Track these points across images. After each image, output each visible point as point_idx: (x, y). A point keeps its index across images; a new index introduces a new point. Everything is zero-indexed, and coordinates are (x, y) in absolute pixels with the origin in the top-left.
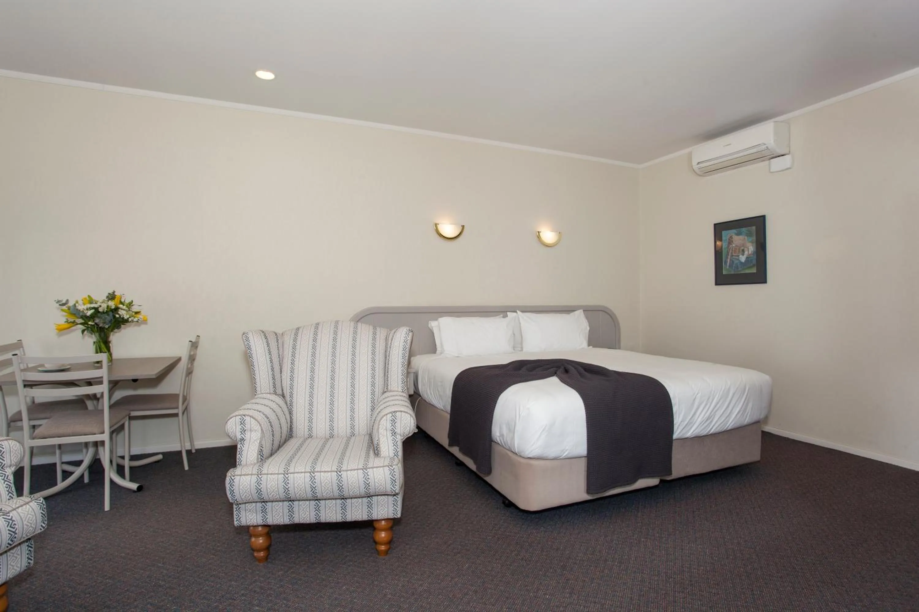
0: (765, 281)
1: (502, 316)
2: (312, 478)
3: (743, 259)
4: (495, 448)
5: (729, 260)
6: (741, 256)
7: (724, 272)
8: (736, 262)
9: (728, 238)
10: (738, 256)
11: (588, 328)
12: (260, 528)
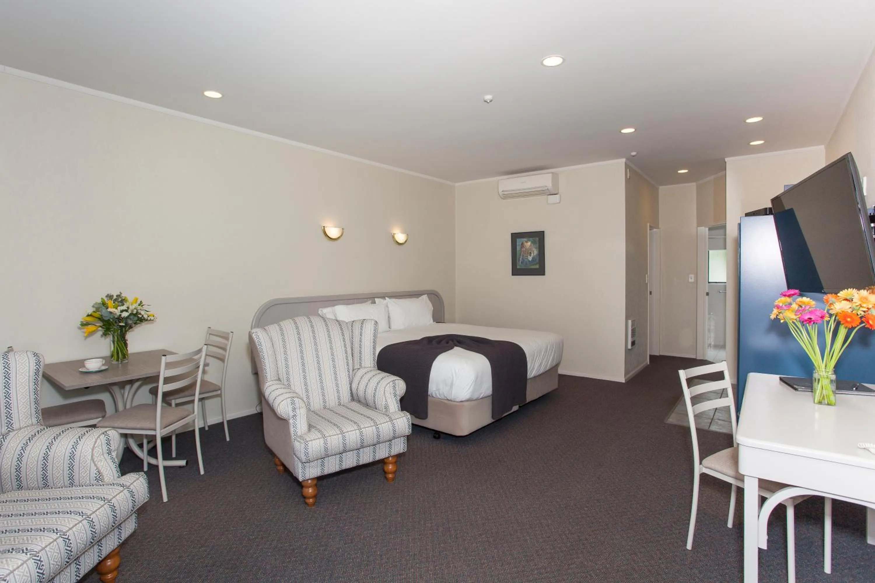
0: (544, 274)
1: (370, 301)
2: (344, 438)
3: (530, 258)
4: (429, 399)
5: (521, 259)
6: (529, 257)
7: (518, 267)
8: (526, 260)
9: (520, 244)
10: (527, 256)
11: (432, 309)
12: (310, 481)
